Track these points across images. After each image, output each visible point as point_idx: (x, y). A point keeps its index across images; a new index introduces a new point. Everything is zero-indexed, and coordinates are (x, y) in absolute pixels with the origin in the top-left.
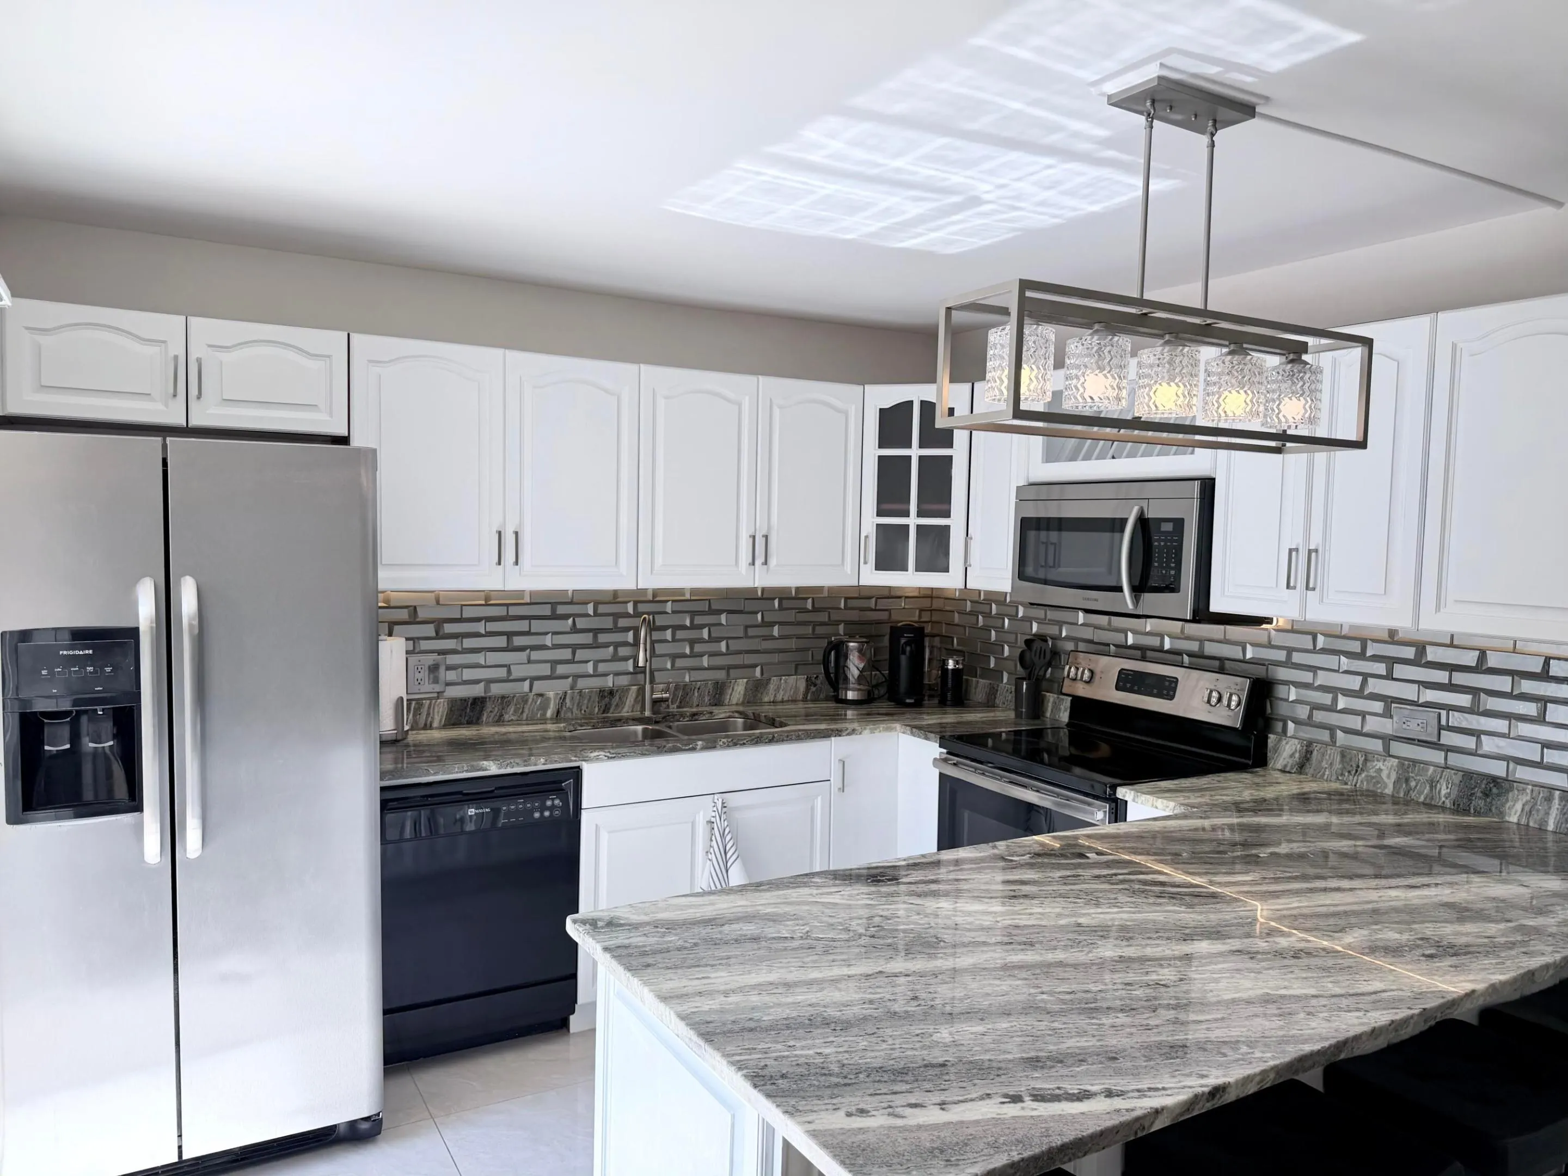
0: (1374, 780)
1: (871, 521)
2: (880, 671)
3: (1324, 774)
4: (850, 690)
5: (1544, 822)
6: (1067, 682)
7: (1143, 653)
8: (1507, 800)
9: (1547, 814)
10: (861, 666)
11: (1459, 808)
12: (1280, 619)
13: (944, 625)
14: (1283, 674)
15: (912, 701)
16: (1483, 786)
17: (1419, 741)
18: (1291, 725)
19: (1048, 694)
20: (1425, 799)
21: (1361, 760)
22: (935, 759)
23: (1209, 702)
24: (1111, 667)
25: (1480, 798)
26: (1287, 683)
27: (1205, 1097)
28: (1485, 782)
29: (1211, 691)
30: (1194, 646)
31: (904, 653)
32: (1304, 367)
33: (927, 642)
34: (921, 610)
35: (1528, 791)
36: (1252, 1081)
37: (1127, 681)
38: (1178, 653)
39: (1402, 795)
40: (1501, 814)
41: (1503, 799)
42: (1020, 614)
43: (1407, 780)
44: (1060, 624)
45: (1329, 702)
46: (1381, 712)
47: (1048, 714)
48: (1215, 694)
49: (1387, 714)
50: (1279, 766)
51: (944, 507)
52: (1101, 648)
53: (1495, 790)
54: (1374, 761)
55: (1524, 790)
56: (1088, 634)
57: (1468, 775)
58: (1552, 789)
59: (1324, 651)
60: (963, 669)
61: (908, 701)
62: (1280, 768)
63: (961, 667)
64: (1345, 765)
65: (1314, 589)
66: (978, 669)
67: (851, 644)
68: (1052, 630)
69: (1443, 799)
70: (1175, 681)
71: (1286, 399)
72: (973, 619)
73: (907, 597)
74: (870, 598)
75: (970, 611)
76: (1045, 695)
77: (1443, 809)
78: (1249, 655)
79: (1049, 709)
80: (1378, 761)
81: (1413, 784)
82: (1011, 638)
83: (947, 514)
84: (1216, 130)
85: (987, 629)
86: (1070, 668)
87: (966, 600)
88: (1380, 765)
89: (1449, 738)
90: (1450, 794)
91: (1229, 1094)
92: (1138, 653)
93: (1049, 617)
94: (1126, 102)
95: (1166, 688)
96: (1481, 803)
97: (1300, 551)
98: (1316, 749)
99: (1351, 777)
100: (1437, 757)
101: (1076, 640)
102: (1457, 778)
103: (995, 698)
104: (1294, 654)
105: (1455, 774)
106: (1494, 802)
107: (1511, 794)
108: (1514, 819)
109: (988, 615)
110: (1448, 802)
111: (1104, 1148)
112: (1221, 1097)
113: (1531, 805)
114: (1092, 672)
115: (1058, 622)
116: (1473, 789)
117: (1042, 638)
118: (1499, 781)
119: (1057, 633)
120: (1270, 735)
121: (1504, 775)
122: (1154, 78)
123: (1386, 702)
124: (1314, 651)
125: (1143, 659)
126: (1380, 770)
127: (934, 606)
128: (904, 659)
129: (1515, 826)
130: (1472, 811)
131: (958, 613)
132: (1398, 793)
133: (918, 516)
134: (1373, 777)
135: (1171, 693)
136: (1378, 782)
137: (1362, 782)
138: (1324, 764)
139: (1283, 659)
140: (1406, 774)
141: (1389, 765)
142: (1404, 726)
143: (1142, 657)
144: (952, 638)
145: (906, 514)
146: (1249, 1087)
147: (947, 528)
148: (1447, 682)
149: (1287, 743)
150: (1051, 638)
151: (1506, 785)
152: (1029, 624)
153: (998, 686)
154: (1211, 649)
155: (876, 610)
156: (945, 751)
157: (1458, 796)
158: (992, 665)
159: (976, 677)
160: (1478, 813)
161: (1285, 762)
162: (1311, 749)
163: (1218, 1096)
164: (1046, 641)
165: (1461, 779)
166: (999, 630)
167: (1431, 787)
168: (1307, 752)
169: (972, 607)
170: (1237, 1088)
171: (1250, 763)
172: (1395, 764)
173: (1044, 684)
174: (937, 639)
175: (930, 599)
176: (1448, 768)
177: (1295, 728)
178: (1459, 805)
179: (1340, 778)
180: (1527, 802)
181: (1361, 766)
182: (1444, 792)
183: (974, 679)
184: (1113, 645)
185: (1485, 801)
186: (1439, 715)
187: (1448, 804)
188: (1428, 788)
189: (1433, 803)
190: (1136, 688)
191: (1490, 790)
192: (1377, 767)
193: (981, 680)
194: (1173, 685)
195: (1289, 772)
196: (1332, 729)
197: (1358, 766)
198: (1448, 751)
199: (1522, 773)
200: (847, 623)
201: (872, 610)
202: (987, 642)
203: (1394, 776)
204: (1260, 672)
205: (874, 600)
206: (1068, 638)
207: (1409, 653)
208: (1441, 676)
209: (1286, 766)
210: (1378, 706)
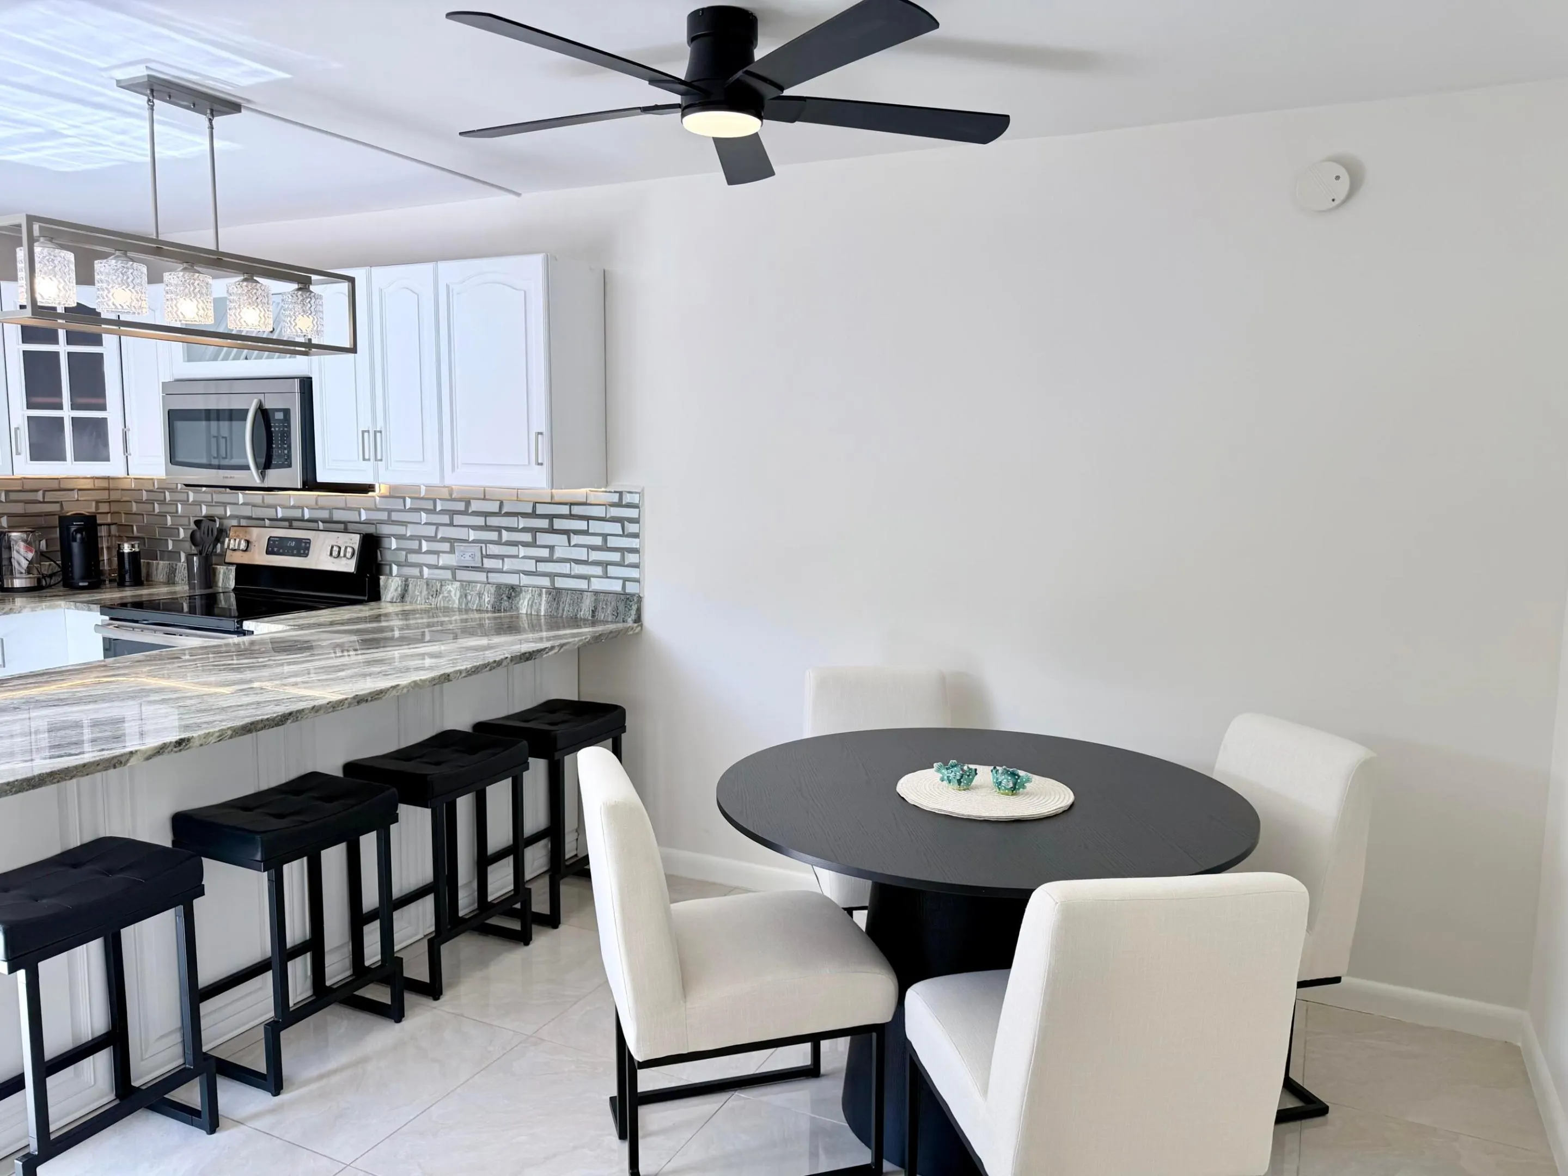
0: (447, 599)
1: (21, 413)
2: (53, 561)
3: (417, 600)
4: (16, 578)
5: (539, 611)
6: (229, 552)
7: (290, 523)
8: (520, 599)
9: (540, 604)
10: (30, 555)
11: (496, 609)
12: (382, 486)
13: (123, 515)
14: (385, 530)
15: (86, 584)
16: (507, 592)
17: (472, 567)
18: (395, 568)
19: (218, 567)
20: (477, 607)
21: (439, 585)
22: (97, 625)
23: (331, 554)
24: (260, 536)
25: (506, 601)
26: (389, 536)
27: (172, 744)
28: (508, 589)
29: (332, 547)
30: (325, 514)
31: (75, 540)
32: (310, 294)
33: (103, 531)
34: (98, 502)
35: (530, 591)
36: (212, 736)
37: (274, 547)
38: (315, 521)
39: (464, 607)
40: (518, 609)
41: (518, 599)
42: (191, 499)
43: (466, 596)
44: (225, 505)
45: (417, 547)
46: (448, 550)
47: (220, 584)
48: (336, 549)
49: (452, 551)
50: (389, 599)
51: (99, 401)
52: (259, 522)
53: (513, 594)
54: (446, 586)
55: (528, 591)
56: (247, 511)
57: (499, 586)
58: (541, 588)
59: (412, 510)
60: (139, 552)
61: (81, 584)
62: (389, 600)
63: (137, 550)
64: (429, 590)
65: (381, 460)
66: (158, 552)
67: (14, 534)
68: (218, 511)
69: (487, 605)
70: (308, 542)
71: (300, 316)
72: (149, 507)
73: (79, 490)
74: (37, 491)
75: (146, 500)
76: (216, 568)
77: (487, 612)
78: (363, 518)
79: (221, 580)
80: (448, 585)
81: (469, 597)
82: (185, 521)
83: (103, 408)
84: (213, 116)
85: (163, 515)
86: (230, 540)
87: (142, 490)
88: (449, 587)
89: (488, 563)
90: (489, 601)
91: (194, 743)
92: (287, 524)
93: (215, 500)
94: (130, 86)
95: (302, 548)
96: (506, 603)
97: (371, 432)
98: (411, 581)
99: (433, 599)
100: (481, 577)
101: (238, 517)
102: (493, 590)
103: (175, 576)
104: (393, 514)
105: (492, 587)
106: (513, 602)
107: (521, 595)
108: (524, 611)
109: (163, 502)
110: (489, 607)
111: (87, 775)
112: (186, 745)
113: (532, 600)
114: (248, 542)
115: (224, 503)
116: (502, 595)
117: (211, 519)
118: (515, 587)
119: (223, 513)
120: (381, 577)
121: (518, 583)
122: (144, 76)
123: (451, 542)
124: (404, 511)
125: (291, 527)
126: (450, 591)
127: (112, 498)
128: (76, 547)
129: (525, 615)
130: (502, 610)
131: (136, 502)
132: (461, 605)
133: (72, 409)
134: (446, 597)
135: (307, 552)
136: (449, 600)
137: (440, 602)
138: (417, 593)
139: (386, 518)
140: (465, 591)
141: (455, 586)
142: (463, 558)
143: (290, 526)
144: (132, 526)
145: (59, 407)
146: (210, 740)
147: (105, 420)
148: (483, 524)
149: (392, 581)
150: (219, 518)
151: (518, 590)
152: (199, 507)
153: (176, 565)
154: (338, 515)
155: (44, 502)
156: (107, 618)
157: (495, 602)
158: (170, 548)
159: (157, 560)
160: (505, 611)
161: (392, 595)
162: (407, 583)
163: (184, 744)
164: (215, 521)
165: (495, 589)
166: (174, 514)
167: (479, 597)
168: (406, 585)
169: (147, 495)
170: (200, 739)
171: (366, 598)
172: (458, 585)
173: (214, 559)
174: (113, 527)
175: (107, 491)
176: (489, 583)
177: (398, 569)
178: (495, 608)
179: (427, 601)
180: (530, 598)
181: (439, 590)
182: (486, 600)
183: (155, 562)
184: (268, 519)
185: (509, 602)
186: (481, 547)
187: (490, 608)
188: (478, 599)
189: (481, 609)
190: (281, 551)
191: (511, 594)
192: (448, 589)
193: (161, 562)
194: (308, 545)
195: (395, 602)
196: (420, 566)
197: (437, 591)
198: (488, 572)
199: (525, 580)
200: (10, 515)
201: (40, 502)
202: (164, 527)
203: (458, 594)
204: (370, 529)
205: (41, 493)
206: (232, 517)
207: (461, 506)
208: (480, 521)
209: (393, 598)
210: (446, 547)
